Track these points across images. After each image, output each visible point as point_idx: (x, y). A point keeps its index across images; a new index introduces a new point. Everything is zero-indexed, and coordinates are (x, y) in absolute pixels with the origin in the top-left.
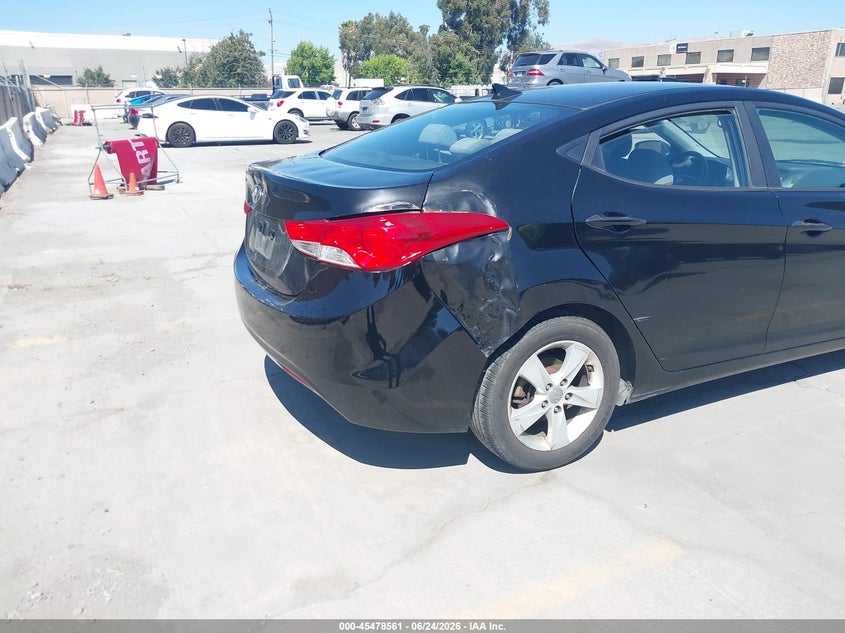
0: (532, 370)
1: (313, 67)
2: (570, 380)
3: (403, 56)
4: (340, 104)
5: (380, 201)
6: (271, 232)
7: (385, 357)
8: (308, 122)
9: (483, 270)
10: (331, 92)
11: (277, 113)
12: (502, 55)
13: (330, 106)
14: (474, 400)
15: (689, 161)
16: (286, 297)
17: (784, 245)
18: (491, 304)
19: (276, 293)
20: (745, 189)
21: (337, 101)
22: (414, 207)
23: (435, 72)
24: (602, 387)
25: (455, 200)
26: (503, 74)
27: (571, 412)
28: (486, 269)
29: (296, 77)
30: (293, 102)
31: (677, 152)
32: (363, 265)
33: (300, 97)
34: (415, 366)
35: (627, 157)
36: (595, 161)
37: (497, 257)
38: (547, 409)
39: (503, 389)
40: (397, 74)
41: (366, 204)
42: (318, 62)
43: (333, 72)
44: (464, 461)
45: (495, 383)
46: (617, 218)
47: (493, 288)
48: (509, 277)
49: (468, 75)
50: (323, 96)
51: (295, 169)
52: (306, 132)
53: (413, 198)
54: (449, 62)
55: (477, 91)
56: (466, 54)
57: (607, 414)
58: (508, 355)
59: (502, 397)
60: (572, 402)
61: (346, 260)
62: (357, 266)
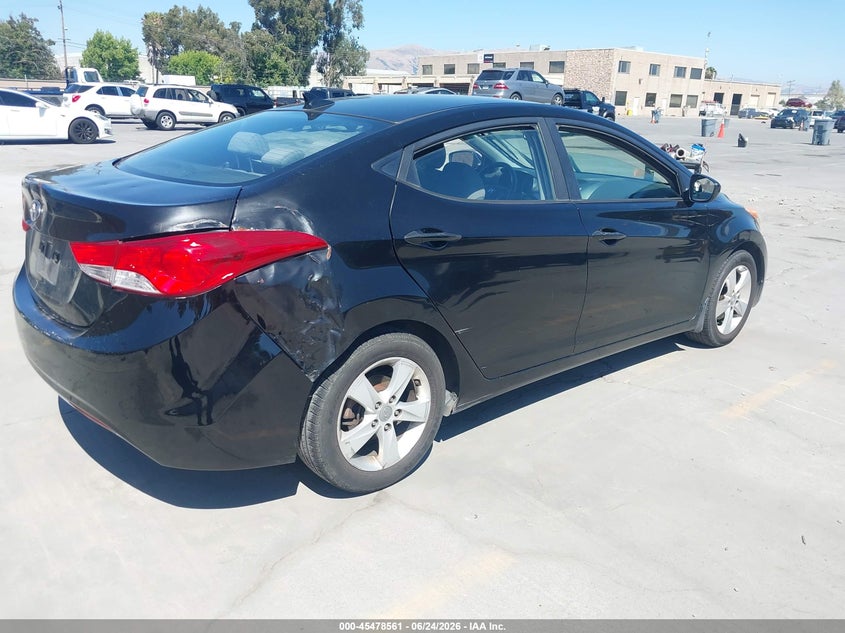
0: (361, 389)
1: (114, 59)
2: (398, 397)
3: (216, 54)
4: (146, 101)
5: (183, 219)
6: (55, 253)
7: (194, 395)
8: (110, 120)
9: (303, 290)
10: (136, 89)
11: (73, 109)
12: (318, 57)
13: (134, 103)
14: (301, 427)
15: (499, 172)
16: (78, 329)
17: (586, 254)
18: (314, 327)
19: (65, 324)
20: (550, 202)
21: (143, 98)
22: (222, 225)
23: (250, 72)
24: (429, 400)
25: (268, 216)
26: (320, 76)
27: (401, 428)
28: (306, 290)
29: (93, 70)
30: (90, 97)
31: (489, 163)
32: (166, 290)
33: (99, 92)
34: (235, 393)
35: (441, 169)
36: (410, 177)
37: (316, 278)
38: (377, 427)
39: (331, 413)
40: (209, 71)
41: (166, 223)
42: (120, 55)
43: (137, 67)
44: (293, 492)
45: (322, 406)
46: (434, 235)
47: (315, 310)
48: (331, 297)
49: (284, 75)
50: (127, 92)
51: (79, 183)
52: (108, 132)
53: (220, 215)
54: (264, 62)
55: (294, 92)
56: (282, 55)
57: (435, 425)
58: (335, 377)
59: (331, 421)
60: (402, 418)
61: (146, 287)
62: (157, 292)
